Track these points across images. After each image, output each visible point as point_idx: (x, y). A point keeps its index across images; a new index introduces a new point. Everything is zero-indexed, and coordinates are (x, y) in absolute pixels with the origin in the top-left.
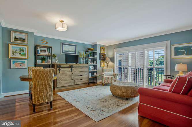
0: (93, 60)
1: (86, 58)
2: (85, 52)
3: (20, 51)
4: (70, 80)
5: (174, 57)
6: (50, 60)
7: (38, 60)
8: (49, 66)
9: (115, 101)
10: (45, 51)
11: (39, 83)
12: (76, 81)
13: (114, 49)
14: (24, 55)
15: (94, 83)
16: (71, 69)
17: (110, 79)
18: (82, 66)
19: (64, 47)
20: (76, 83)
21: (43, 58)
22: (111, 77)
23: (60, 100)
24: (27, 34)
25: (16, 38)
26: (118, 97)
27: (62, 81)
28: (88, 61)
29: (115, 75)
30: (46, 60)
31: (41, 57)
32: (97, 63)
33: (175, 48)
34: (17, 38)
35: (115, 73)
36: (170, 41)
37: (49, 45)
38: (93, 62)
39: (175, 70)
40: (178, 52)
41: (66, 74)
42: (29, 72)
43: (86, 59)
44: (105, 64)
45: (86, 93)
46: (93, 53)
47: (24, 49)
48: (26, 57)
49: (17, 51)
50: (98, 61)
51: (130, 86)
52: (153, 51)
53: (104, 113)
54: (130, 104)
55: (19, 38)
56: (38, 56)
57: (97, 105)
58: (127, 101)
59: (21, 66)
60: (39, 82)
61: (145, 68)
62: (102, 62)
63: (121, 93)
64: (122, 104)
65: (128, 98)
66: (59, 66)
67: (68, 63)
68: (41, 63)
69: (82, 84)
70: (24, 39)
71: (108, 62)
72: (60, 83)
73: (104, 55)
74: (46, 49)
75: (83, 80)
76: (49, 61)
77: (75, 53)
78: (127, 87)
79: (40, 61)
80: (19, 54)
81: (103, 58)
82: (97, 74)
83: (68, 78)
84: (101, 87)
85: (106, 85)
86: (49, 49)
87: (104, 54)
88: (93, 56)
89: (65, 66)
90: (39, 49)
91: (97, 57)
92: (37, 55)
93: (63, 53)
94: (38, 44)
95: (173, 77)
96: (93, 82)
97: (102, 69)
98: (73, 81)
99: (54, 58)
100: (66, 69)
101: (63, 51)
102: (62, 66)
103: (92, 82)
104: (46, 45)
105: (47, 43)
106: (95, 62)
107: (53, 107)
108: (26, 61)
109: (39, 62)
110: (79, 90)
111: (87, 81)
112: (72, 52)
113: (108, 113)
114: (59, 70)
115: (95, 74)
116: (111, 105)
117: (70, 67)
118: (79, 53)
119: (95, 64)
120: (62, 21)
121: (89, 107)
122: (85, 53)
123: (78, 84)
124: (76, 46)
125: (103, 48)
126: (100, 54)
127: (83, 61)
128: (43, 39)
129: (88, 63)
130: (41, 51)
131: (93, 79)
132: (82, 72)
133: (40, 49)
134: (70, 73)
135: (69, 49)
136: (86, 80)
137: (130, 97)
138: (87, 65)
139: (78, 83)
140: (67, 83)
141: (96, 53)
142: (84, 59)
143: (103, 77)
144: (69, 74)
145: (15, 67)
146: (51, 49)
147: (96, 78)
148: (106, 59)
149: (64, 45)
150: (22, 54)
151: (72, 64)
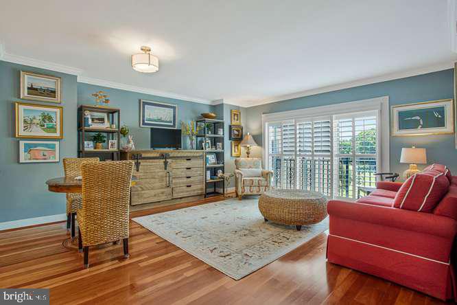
0: (215, 141)
1: (197, 136)
2: (195, 123)
3: (43, 120)
4: (162, 188)
5: (397, 132)
6: (115, 141)
7: (85, 142)
8: (111, 156)
9: (270, 233)
10: (102, 120)
11: (99, 196)
12: (177, 190)
13: (263, 115)
14: (52, 130)
15: (218, 193)
16: (166, 163)
17: (256, 183)
18: (189, 155)
19: (146, 110)
20: (175, 196)
21: (98, 137)
22: (258, 178)
23: (143, 236)
24: (59, 79)
25: (32, 89)
26: (278, 224)
27: (143, 192)
28: (203, 144)
29: (267, 174)
30: (104, 141)
31: (93, 134)
32: (223, 149)
33: (401, 114)
34: (36, 89)
35: (266, 170)
36: (388, 97)
37: (111, 106)
38: (215, 145)
39: (401, 161)
40: (407, 121)
41: (154, 174)
42: (65, 171)
43: (199, 139)
44: (243, 150)
45: (203, 218)
46: (214, 123)
47: (53, 116)
48: (58, 134)
49: (35, 121)
50: (227, 142)
51: (303, 198)
52: (351, 120)
53: (251, 261)
54: (305, 238)
55: (41, 89)
56: (86, 131)
57: (233, 244)
58: (298, 232)
59: (44, 157)
60: (97, 194)
61: (334, 158)
62: (235, 146)
63: (284, 214)
64: (288, 239)
65: (301, 226)
66: (137, 157)
67: (157, 149)
68: (92, 149)
69: (190, 198)
70: (52, 92)
71: (248, 146)
72: (138, 195)
73: (240, 128)
74: (105, 115)
75: (193, 187)
76: (112, 145)
77: (172, 124)
78: (299, 201)
79: (92, 143)
80: (39, 128)
81: (238, 135)
82: (223, 172)
83: (158, 184)
84: (235, 202)
85: (246, 197)
86: (111, 115)
87: (239, 126)
88: (215, 133)
89: (152, 155)
90: (88, 114)
91: (224, 133)
92: (83, 131)
93: (144, 124)
94: (85, 104)
95: (397, 176)
96: (215, 193)
97: (236, 161)
98: (169, 190)
99: (124, 136)
100: (152, 162)
101: (143, 121)
102: (143, 155)
103: (214, 191)
104: (105, 106)
105: (107, 101)
106: (220, 144)
107: (130, 251)
108: (57, 143)
109: (89, 146)
110: (185, 212)
111: (202, 189)
112: (166, 122)
113: (260, 260)
114: (137, 164)
115: (220, 173)
116: (264, 242)
117: (163, 156)
118: (182, 124)
119: (219, 150)
120: (146, 50)
121: (215, 249)
122: (197, 124)
123: (181, 198)
124: (174, 108)
125: (236, 112)
126: (230, 127)
127: (191, 144)
128: (98, 91)
129: (203, 149)
130: (93, 120)
131: (215, 185)
132: (190, 168)
133: (91, 115)
134: (162, 173)
135: (159, 116)
136: (199, 186)
137: (306, 223)
138: (200, 153)
139: (181, 195)
140: (155, 196)
141: (222, 125)
142: (194, 138)
143: (239, 180)
144: (160, 174)
145: (30, 159)
146: (116, 115)
147: (221, 183)
148: (245, 138)
149: (146, 106)
150: (47, 128)
151: (166, 150)
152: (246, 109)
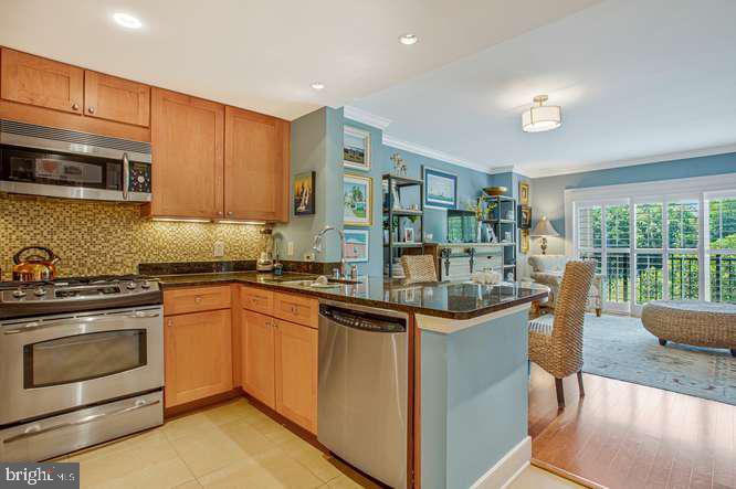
3: (354, 197)
13: (566, 191)
14: (362, 212)
18: (489, 250)
19: (428, 182)
32: (515, 240)
34: (347, 151)
46: (506, 202)
47: (363, 191)
48: (367, 220)
49: (346, 200)
55: (351, 150)
59: (355, 255)
62: (523, 236)
66: (447, 253)
70: (360, 154)
71: (543, 236)
73: (528, 210)
76: (409, 236)
77: (453, 203)
80: (351, 210)
81: (527, 220)
87: (527, 206)
89: (458, 251)
91: (515, 216)
93: (427, 203)
101: (426, 198)
106: (509, 234)
112: (448, 200)
117: (469, 253)
119: (509, 244)
124: (455, 178)
125: (525, 185)
126: (520, 207)
135: (440, 190)
138: (499, 247)
150: (358, 209)
152: (533, 179)
